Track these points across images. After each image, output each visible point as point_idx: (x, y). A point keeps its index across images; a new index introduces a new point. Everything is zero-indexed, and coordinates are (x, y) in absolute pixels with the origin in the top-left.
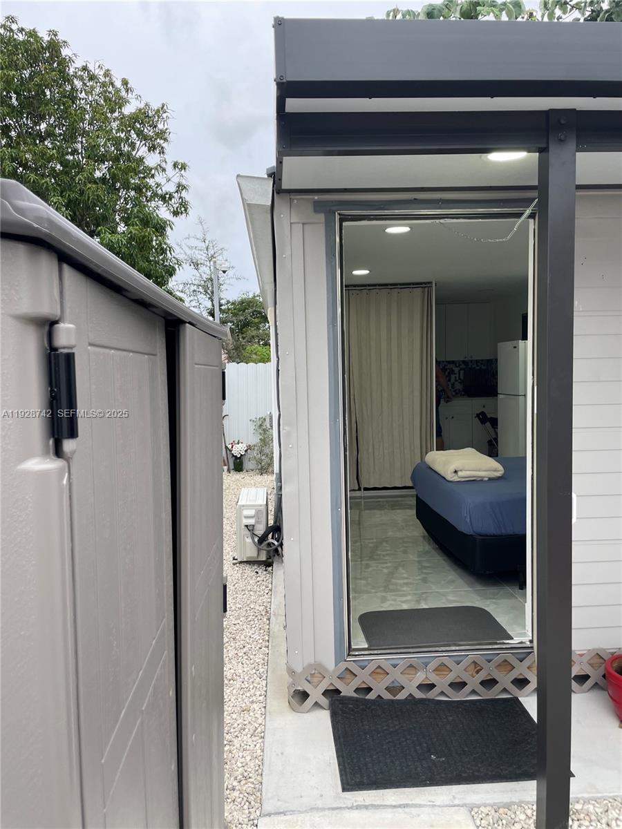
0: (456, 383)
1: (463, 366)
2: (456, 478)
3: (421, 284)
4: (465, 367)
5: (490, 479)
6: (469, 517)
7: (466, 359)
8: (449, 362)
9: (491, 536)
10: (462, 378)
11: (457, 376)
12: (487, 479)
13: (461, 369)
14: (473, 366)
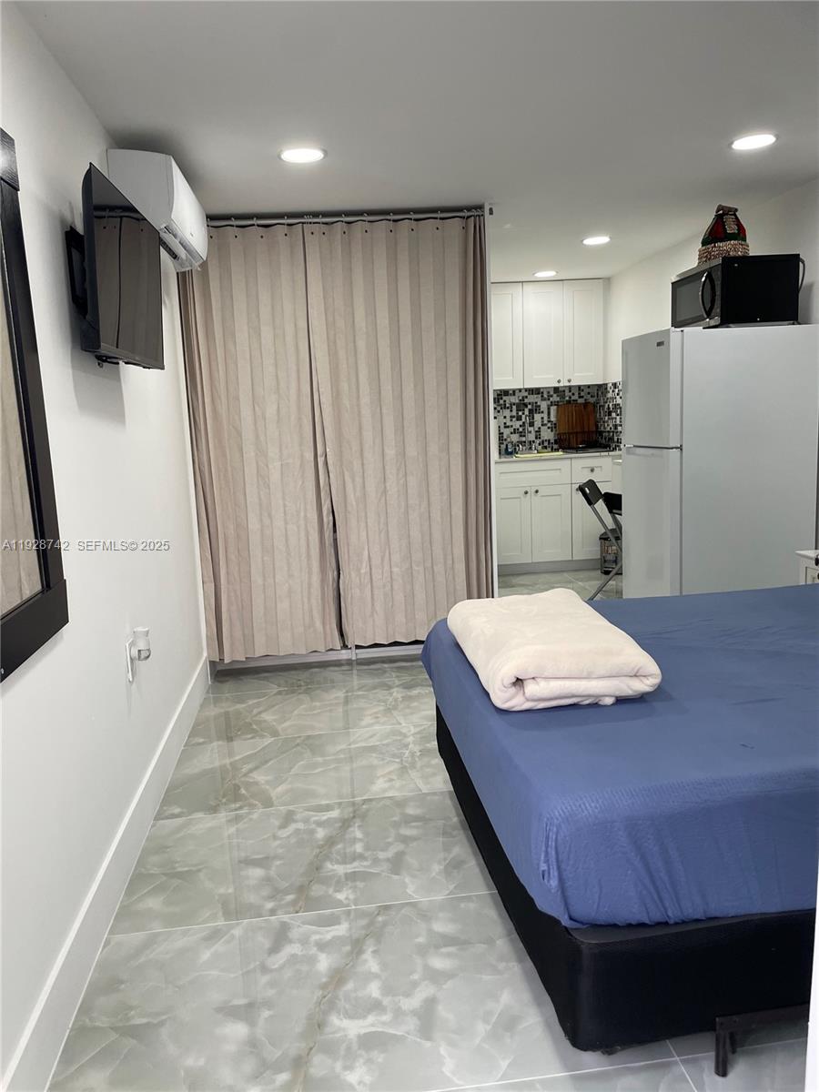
0: (542, 428)
1: (555, 398)
2: (517, 702)
3: (460, 209)
4: (558, 399)
5: (621, 701)
6: (554, 873)
7: (561, 384)
8: (532, 391)
9: (630, 926)
10: (553, 419)
11: (545, 416)
12: (609, 701)
13: (552, 404)
14: (573, 398)
